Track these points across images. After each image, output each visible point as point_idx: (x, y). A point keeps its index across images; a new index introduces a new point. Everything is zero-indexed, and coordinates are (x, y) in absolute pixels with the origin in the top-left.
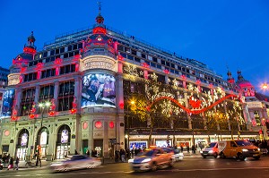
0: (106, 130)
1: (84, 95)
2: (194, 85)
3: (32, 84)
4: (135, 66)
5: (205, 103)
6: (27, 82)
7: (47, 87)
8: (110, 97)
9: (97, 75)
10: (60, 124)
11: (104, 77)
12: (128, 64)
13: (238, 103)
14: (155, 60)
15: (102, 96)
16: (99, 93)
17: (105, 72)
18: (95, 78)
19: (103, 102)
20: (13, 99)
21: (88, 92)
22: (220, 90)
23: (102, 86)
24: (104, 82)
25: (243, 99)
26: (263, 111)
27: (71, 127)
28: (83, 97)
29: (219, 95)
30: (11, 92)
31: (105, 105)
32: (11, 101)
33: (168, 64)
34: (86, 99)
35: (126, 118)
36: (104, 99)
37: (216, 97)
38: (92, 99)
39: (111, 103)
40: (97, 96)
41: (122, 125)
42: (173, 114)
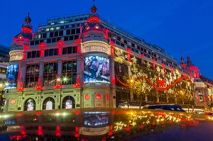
0: (104, 102)
1: (87, 73)
2: (161, 68)
3: (35, 61)
4: (122, 51)
5: (167, 83)
6: (31, 59)
7: (51, 64)
8: (107, 75)
9: (97, 57)
10: (64, 95)
11: (103, 59)
12: (117, 48)
13: (189, 83)
14: (133, 45)
15: (101, 74)
16: (99, 71)
17: (103, 55)
18: (96, 60)
19: (102, 79)
20: (17, 73)
21: (90, 70)
22: (177, 72)
23: (101, 66)
24: (102, 63)
25: (192, 80)
26: (205, 90)
27: (76, 98)
28: (85, 74)
29: (177, 76)
30: (15, 67)
31: (104, 81)
32: (16, 74)
33: (142, 49)
34: (88, 76)
35: (116, 92)
36: (102, 76)
37: (175, 78)
38: (93, 76)
39: (107, 80)
40: (97, 74)
41: (114, 98)
42: (147, 90)
